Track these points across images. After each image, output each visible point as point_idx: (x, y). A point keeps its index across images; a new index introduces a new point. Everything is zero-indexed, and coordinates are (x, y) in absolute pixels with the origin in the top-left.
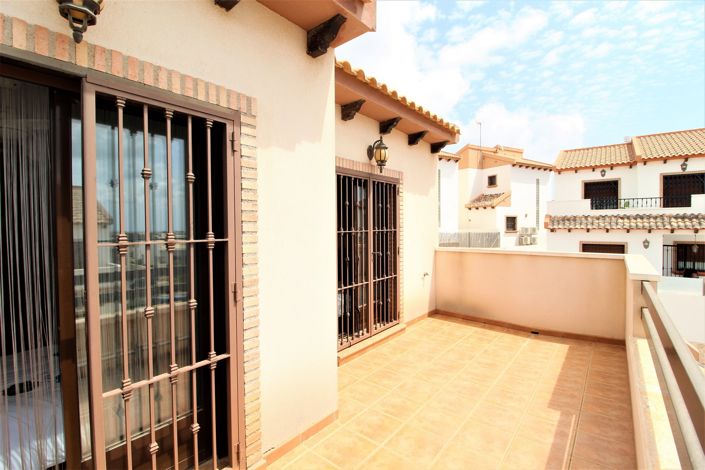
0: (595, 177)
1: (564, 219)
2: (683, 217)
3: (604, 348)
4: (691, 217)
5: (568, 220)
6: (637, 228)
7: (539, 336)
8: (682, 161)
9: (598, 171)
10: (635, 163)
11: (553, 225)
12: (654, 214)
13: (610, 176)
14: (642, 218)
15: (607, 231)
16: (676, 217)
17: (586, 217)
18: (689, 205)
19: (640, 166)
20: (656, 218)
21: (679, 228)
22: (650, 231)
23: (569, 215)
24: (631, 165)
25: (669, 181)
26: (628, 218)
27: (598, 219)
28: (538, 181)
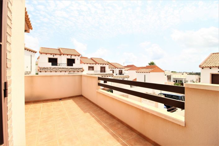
0: (51, 57)
1: (44, 68)
2: (72, 69)
3: (79, 98)
4: (73, 69)
5: (45, 68)
6: (63, 71)
7: (62, 100)
8: (70, 56)
9: (52, 55)
10: (61, 54)
11: (41, 70)
12: (66, 68)
13: (55, 57)
14: (64, 68)
15: (56, 72)
16: (71, 68)
17: (50, 68)
18: (73, 66)
19: (62, 55)
20: (67, 68)
21: (71, 71)
22: (65, 72)
23: (45, 67)
24: (60, 55)
25: (68, 60)
26: (61, 68)
27: (54, 68)
28: (31, 55)
